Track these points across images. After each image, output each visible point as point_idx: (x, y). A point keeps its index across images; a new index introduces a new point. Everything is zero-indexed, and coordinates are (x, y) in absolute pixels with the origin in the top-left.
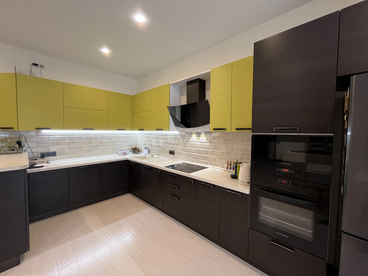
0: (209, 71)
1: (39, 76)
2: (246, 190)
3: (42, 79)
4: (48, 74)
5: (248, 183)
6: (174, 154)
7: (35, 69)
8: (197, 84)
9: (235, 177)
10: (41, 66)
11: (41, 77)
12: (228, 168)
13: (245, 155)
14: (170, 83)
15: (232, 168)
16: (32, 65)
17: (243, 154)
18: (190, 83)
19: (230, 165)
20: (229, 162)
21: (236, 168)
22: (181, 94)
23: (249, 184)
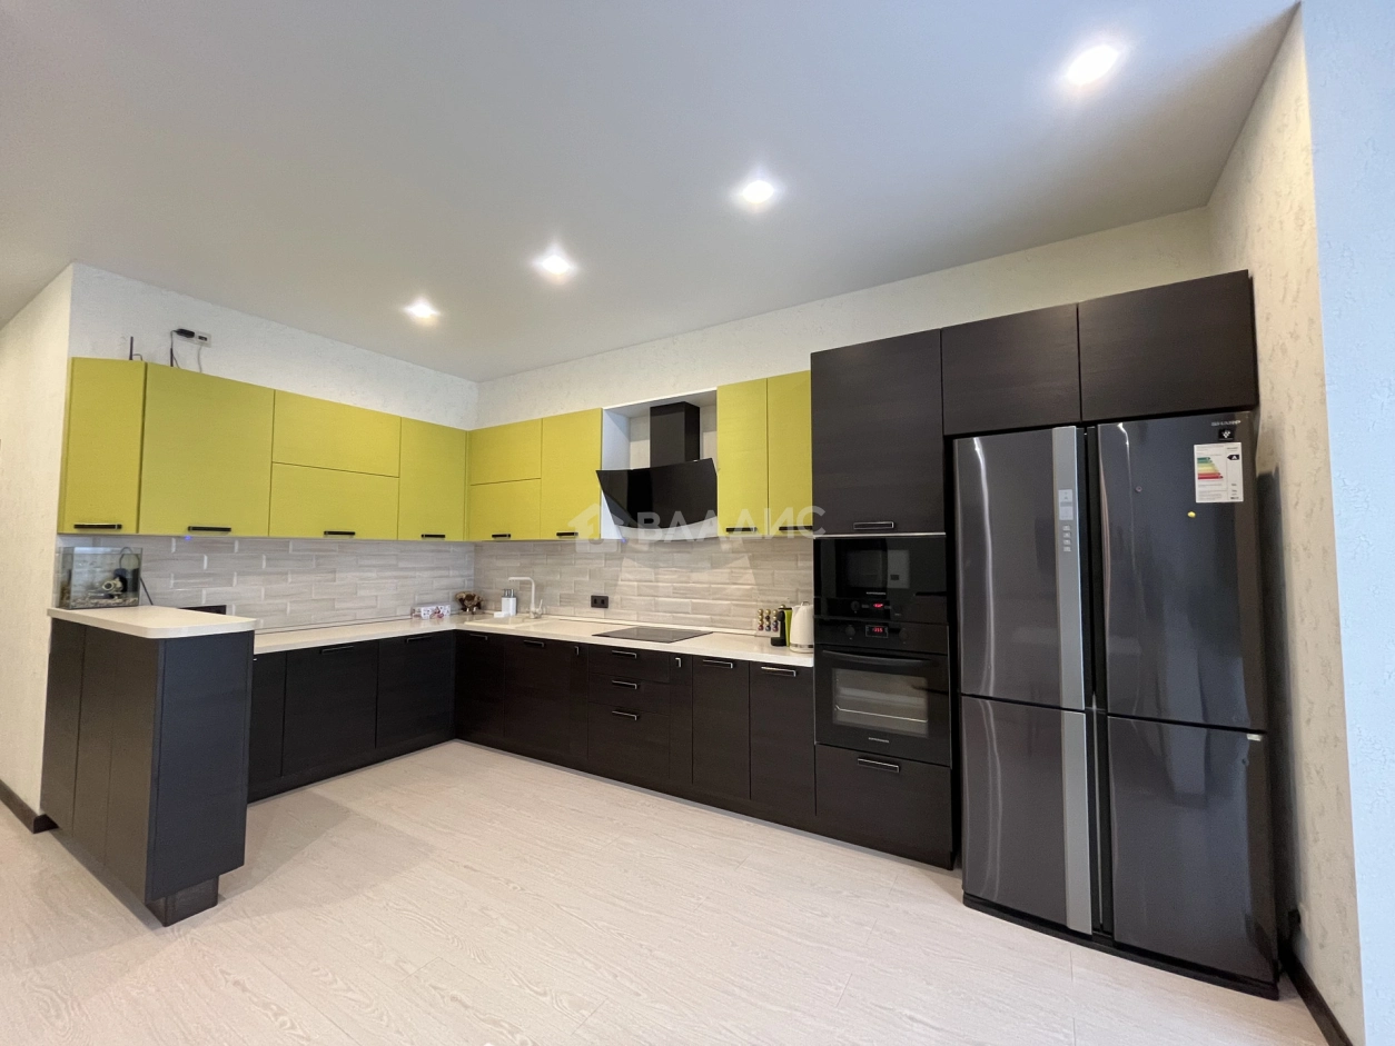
0: (715, 389)
1: (194, 368)
2: (808, 661)
3: (201, 379)
4: (219, 363)
5: (810, 646)
6: (606, 607)
7: (184, 347)
8: (681, 416)
9: (781, 642)
10: (201, 338)
11: (198, 371)
12: (761, 628)
13: (803, 592)
14: (605, 408)
15: (772, 626)
16: (175, 335)
17: (797, 591)
18: (659, 411)
19: (768, 618)
20: (765, 615)
21: (782, 618)
22: (630, 437)
23: (812, 650)
